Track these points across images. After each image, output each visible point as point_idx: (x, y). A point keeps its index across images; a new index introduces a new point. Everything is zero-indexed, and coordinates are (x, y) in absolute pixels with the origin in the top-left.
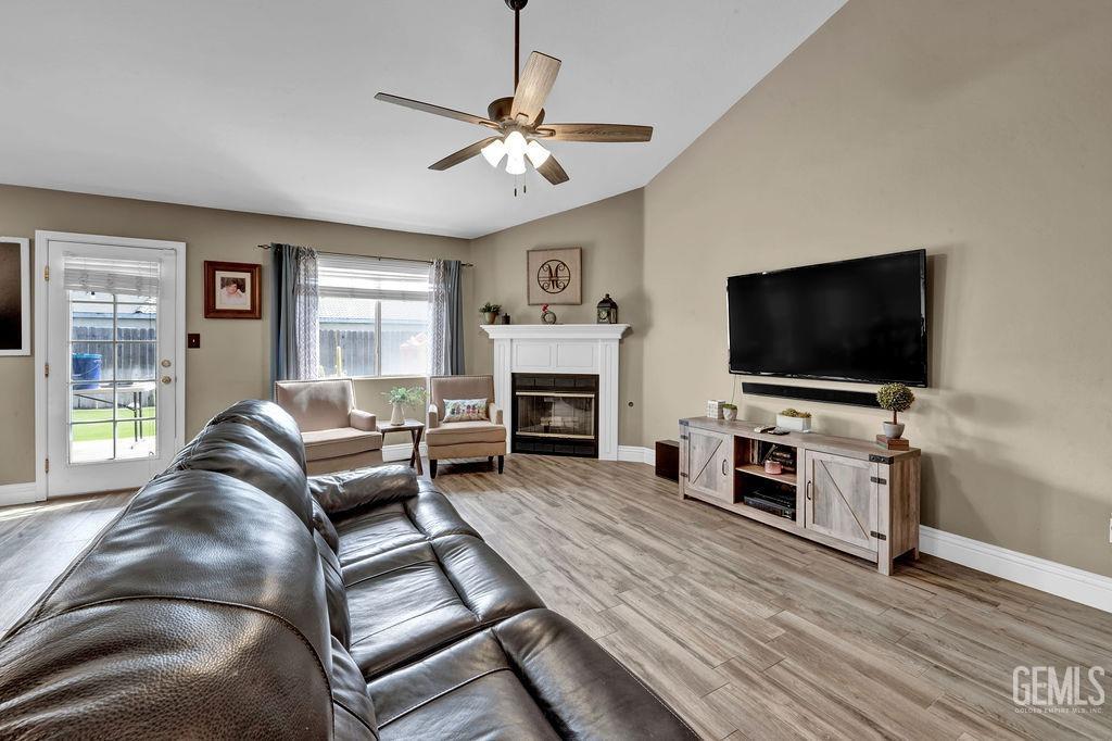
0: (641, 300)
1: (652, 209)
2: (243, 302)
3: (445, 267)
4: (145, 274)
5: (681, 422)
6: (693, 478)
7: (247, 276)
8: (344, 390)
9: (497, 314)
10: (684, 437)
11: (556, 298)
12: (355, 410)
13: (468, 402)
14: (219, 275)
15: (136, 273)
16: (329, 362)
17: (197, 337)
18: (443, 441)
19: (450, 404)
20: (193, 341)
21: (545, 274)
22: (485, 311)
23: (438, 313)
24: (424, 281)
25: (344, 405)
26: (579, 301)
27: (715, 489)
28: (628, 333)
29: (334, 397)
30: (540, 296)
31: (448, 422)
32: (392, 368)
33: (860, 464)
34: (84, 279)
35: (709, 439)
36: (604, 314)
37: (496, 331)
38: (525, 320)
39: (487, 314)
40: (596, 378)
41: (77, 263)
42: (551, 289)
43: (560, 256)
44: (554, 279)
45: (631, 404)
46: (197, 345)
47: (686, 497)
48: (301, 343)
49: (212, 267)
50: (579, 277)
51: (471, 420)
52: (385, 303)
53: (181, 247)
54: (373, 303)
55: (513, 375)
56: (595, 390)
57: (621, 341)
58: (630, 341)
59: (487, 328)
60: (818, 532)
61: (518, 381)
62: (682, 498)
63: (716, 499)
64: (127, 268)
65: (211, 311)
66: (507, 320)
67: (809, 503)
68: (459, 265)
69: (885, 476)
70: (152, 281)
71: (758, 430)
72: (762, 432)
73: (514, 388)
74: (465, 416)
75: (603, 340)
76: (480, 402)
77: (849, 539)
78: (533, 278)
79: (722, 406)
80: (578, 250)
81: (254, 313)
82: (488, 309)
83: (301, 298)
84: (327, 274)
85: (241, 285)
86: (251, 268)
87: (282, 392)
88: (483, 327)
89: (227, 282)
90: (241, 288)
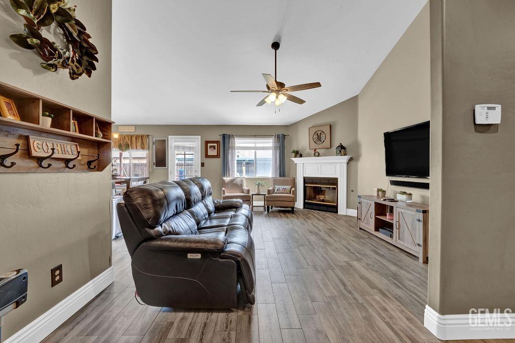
0: (357, 145)
1: (361, 104)
2: (214, 153)
3: (278, 137)
4: (191, 146)
5: (358, 196)
6: (362, 220)
7: (216, 145)
8: (242, 181)
9: (298, 154)
10: (359, 203)
11: (320, 146)
12: (245, 187)
13: (283, 187)
14: (209, 145)
15: (189, 146)
16: (240, 172)
17: (203, 163)
18: (271, 199)
19: (277, 187)
20: (203, 165)
21: (316, 136)
22: (292, 152)
23: (276, 153)
24: (270, 142)
25: (242, 185)
26: (329, 147)
27: (369, 225)
28: (351, 160)
29: (239, 183)
30: (314, 146)
31: (276, 193)
32: (260, 174)
33: (413, 213)
34: (178, 147)
35: (367, 203)
36: (338, 151)
37: (297, 160)
38: (309, 155)
39: (293, 154)
40: (336, 180)
41: (177, 144)
42: (318, 143)
43: (321, 129)
44: (319, 138)
45: (352, 191)
46: (203, 166)
47: (361, 229)
48: (230, 165)
49: (207, 142)
50: (329, 137)
51: (283, 193)
52: (258, 152)
53: (199, 137)
54: (253, 151)
55: (304, 177)
56: (337, 184)
57: (348, 163)
58: (352, 163)
59: (294, 159)
60: (399, 244)
61: (306, 180)
62: (359, 229)
63: (369, 229)
64: (187, 144)
65: (207, 156)
66: (301, 156)
67: (398, 230)
68: (284, 136)
69: (421, 219)
70: (193, 148)
71: (382, 199)
72: (384, 200)
73: (305, 183)
74: (281, 192)
75: (340, 163)
76: (288, 187)
77: (410, 246)
78: (311, 139)
79: (379, 190)
80: (329, 126)
81: (217, 156)
82: (294, 152)
83: (230, 151)
84: (238, 142)
85: (214, 147)
86: (217, 142)
87: (223, 181)
88: (292, 159)
89: (211, 147)
90: (215, 148)
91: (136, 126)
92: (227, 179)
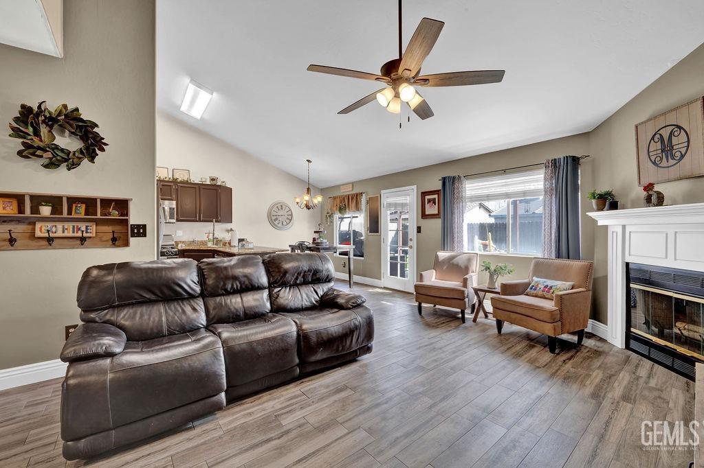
2: (434, 210)
3: (555, 166)
4: (404, 202)
7: (436, 196)
8: (470, 260)
11: (670, 173)
13: (547, 282)
14: (427, 197)
15: (401, 202)
20: (419, 230)
21: (656, 146)
29: (463, 264)
31: (527, 295)
38: (635, 205)
39: (595, 201)
41: (389, 200)
42: (664, 163)
44: (667, 151)
46: (420, 232)
48: (455, 230)
49: (424, 194)
51: (544, 297)
53: (414, 187)
55: (626, 265)
59: (595, 215)
61: (633, 274)
64: (400, 200)
65: (424, 216)
70: (406, 204)
73: (629, 279)
74: (540, 293)
78: (643, 153)
80: (699, 103)
81: (439, 215)
82: (596, 196)
84: (471, 188)
86: (436, 192)
87: (437, 257)
88: (590, 214)
89: (429, 201)
90: (434, 203)
91: (353, 184)
92: (442, 255)
